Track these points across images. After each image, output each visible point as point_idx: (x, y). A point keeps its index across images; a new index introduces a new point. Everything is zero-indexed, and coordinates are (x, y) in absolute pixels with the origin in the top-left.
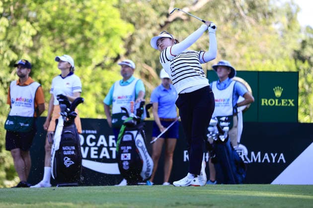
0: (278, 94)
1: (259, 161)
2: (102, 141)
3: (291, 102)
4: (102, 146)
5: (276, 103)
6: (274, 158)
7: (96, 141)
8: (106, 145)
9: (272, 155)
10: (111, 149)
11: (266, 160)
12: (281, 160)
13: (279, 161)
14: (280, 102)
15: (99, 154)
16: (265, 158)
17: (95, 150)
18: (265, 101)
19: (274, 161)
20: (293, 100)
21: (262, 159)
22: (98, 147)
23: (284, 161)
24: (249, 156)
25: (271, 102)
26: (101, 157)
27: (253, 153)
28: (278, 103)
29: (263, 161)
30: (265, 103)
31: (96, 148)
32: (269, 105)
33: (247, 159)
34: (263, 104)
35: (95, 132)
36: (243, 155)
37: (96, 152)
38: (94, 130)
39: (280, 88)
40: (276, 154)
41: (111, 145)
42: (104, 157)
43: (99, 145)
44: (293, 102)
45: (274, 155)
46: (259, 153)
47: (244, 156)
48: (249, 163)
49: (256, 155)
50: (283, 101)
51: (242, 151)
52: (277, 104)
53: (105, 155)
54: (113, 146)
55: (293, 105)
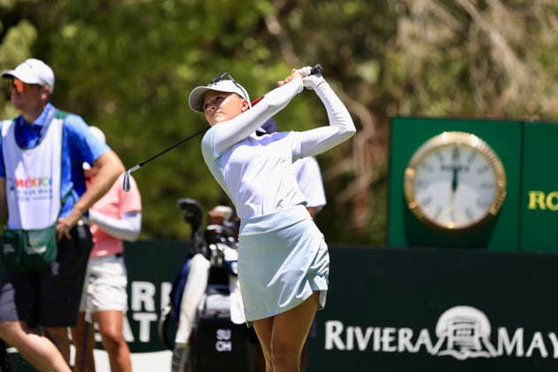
1: (520, 352)
10: (137, 317)
18: (537, 197)
21: (526, 348)
24: (494, 339)
25: (555, 201)
27: (503, 332)
29: (529, 353)
30: (537, 204)
33: (489, 346)
34: (532, 205)
36: (477, 336)
41: (136, 306)
46: (519, 333)
47: (481, 339)
48: (492, 358)
49: (511, 336)
51: (476, 327)
54: (143, 310)
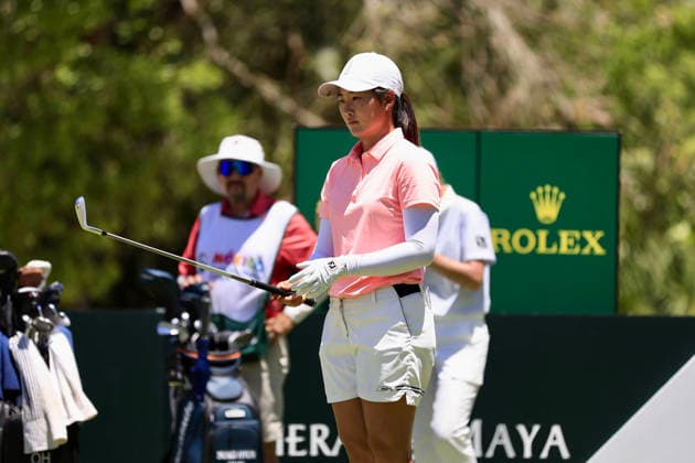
0: (547, 210)
3: (594, 243)
5: (539, 243)
6: (528, 441)
9: (522, 429)
11: (500, 449)
12: (555, 450)
13: (544, 454)
14: (553, 239)
16: (495, 442)
18: (499, 236)
19: (528, 453)
20: (599, 234)
21: (485, 445)
23: (565, 454)
25: (524, 242)
28: (549, 245)
29: (490, 453)
30: (500, 246)
32: (514, 253)
39: (556, 190)
40: (536, 428)
44: (601, 242)
45: (529, 431)
46: (476, 426)
50: (564, 235)
52: (542, 249)
55: (599, 250)
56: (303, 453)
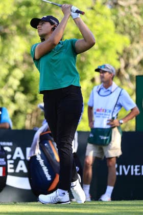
2: (18, 153)
4: (18, 159)
7: (12, 153)
8: (22, 157)
15: (15, 168)
17: (11, 164)
22: (14, 160)
26: (18, 170)
31: (12, 162)
35: (11, 144)
37: (12, 166)
38: (9, 141)
42: (21, 171)
43: (15, 158)
53: (21, 169)
56: (139, 174)
